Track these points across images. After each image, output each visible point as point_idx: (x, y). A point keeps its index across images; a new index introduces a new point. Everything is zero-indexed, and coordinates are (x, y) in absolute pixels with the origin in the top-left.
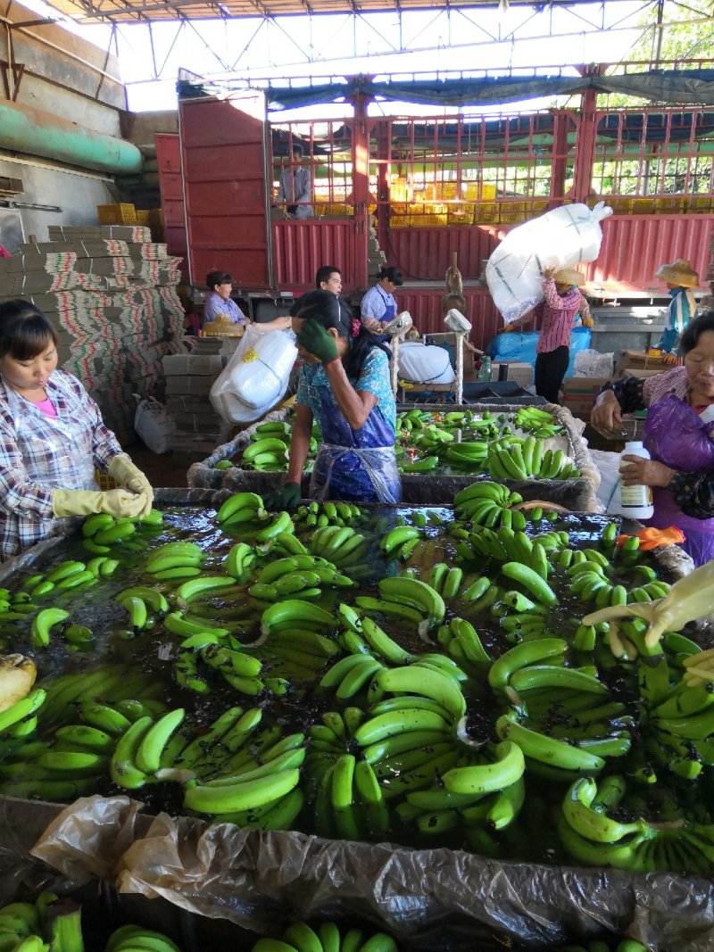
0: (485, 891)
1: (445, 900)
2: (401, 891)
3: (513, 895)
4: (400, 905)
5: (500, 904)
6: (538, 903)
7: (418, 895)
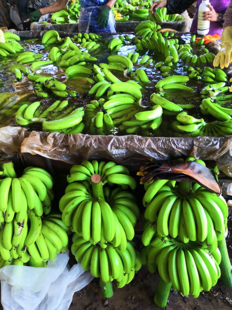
0: (144, 145)
1: (131, 149)
2: (117, 148)
3: (154, 146)
4: (116, 152)
5: (149, 149)
6: (161, 148)
7: (123, 149)
